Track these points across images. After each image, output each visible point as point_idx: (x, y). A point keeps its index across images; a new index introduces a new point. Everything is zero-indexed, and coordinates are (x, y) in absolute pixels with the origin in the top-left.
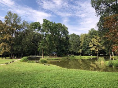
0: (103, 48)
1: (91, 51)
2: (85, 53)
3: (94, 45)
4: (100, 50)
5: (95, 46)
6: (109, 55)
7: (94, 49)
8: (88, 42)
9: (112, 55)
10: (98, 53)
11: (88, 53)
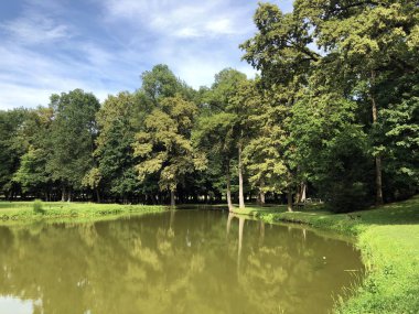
0: (200, 163)
1: (141, 178)
2: (114, 189)
3: (158, 148)
4: (183, 171)
5: (163, 155)
6: (226, 202)
7: (153, 165)
8: (132, 129)
9: (236, 201)
10: (173, 187)
11: (126, 186)
